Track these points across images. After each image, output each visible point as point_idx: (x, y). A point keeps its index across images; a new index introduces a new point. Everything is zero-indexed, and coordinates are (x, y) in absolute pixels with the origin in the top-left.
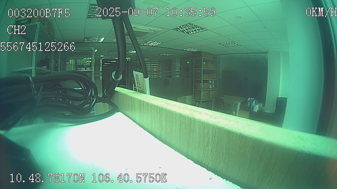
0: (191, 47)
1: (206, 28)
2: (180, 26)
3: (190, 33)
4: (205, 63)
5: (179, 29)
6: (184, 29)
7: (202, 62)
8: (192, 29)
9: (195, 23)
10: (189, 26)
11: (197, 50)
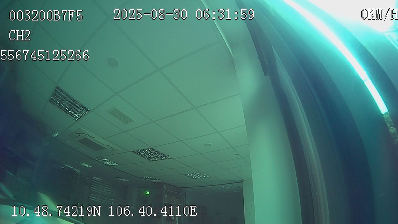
0: (151, 176)
1: (169, 156)
2: (141, 149)
3: (151, 160)
4: (167, 196)
5: (140, 153)
6: (145, 154)
7: (164, 195)
8: (154, 155)
9: (157, 149)
10: (152, 151)
11: (158, 180)
